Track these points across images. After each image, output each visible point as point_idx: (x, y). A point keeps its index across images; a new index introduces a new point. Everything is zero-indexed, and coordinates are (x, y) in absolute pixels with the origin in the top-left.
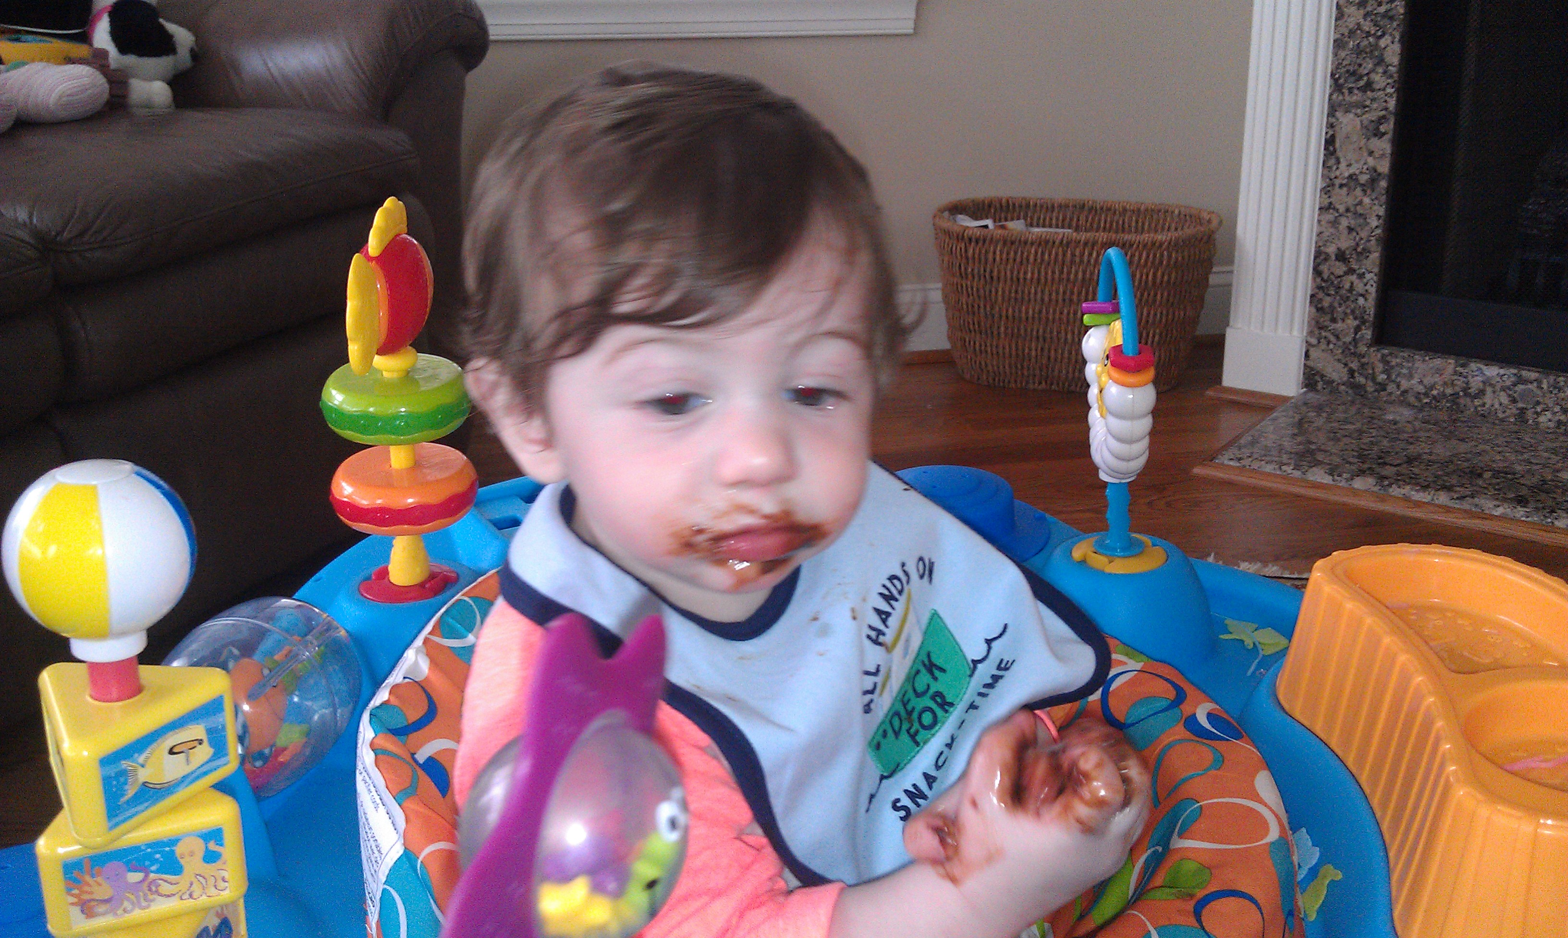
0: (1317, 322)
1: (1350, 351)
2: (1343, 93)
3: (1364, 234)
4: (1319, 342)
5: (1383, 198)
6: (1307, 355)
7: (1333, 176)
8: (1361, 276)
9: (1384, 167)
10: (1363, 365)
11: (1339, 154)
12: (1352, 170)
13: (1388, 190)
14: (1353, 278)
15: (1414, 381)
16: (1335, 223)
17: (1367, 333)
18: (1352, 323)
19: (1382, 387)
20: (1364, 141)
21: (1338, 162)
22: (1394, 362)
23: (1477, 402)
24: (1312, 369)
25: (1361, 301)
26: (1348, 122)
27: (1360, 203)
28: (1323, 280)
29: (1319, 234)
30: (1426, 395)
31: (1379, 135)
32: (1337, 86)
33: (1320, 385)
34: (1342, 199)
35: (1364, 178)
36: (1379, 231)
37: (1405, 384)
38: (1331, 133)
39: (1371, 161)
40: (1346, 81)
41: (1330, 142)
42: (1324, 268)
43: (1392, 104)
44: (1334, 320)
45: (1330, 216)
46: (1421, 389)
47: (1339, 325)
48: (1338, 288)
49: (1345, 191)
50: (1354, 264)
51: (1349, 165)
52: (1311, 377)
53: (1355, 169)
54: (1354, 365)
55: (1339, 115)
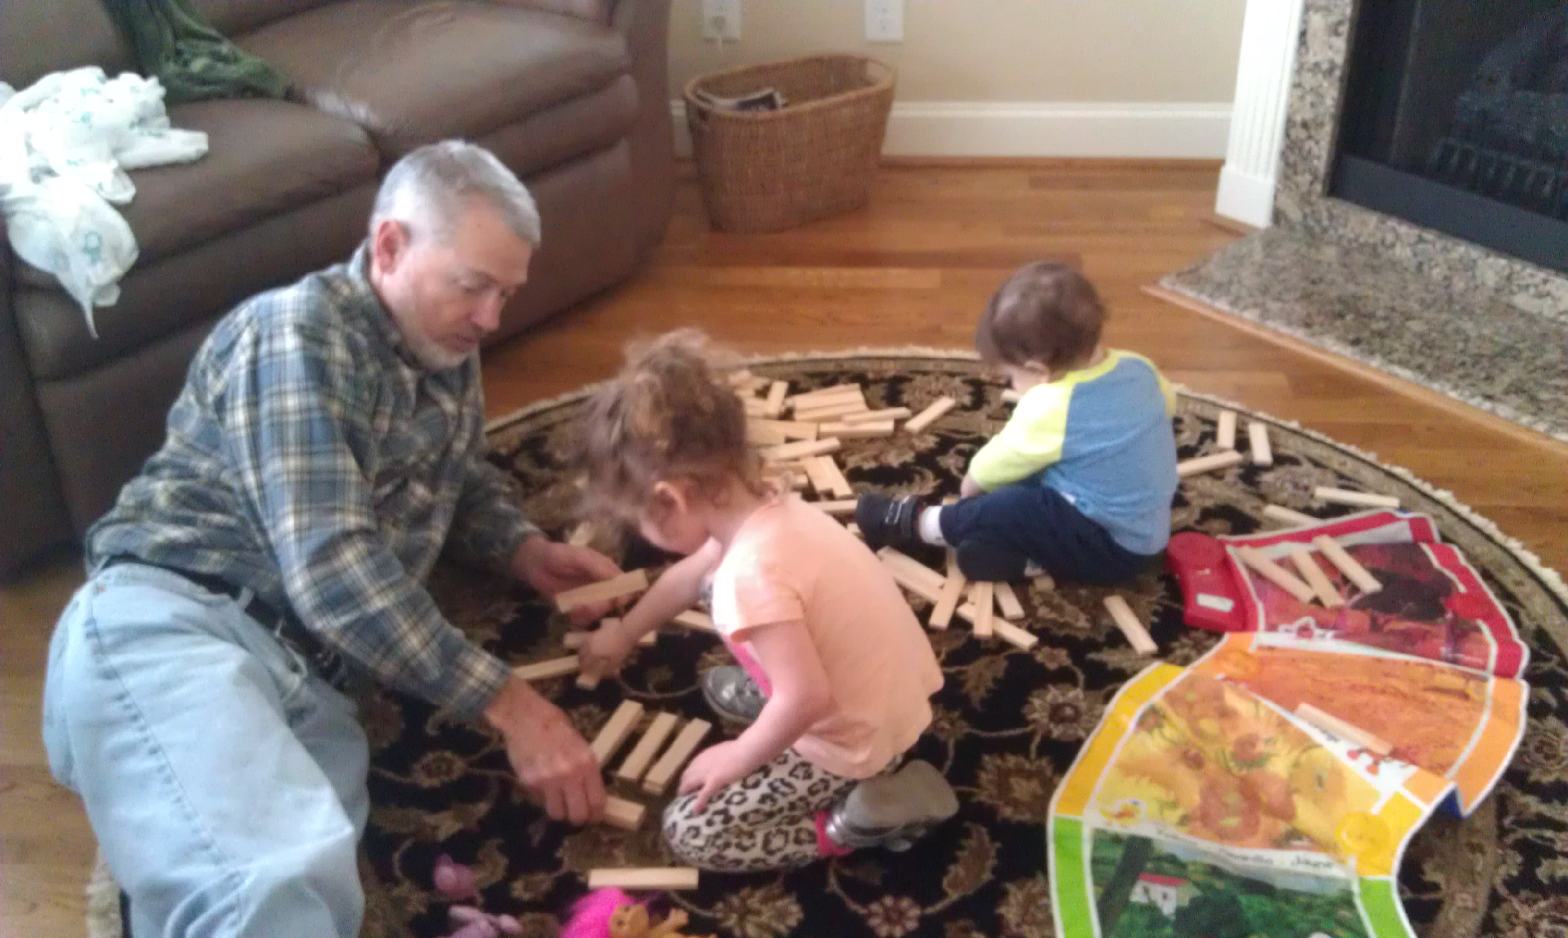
0: (1284, 173)
1: (1305, 199)
3: (1321, 110)
4: (1284, 189)
5: (1337, 84)
6: (1276, 198)
7: (1303, 61)
8: (1317, 143)
9: (1340, 59)
10: (1313, 212)
11: (1309, 44)
12: (1316, 59)
13: (1341, 79)
14: (1311, 143)
15: (1349, 229)
16: (1302, 98)
17: (1318, 187)
18: (1308, 178)
19: (1325, 230)
20: (1325, 38)
21: (1307, 51)
22: (1335, 212)
23: (1390, 252)
24: (1278, 209)
25: (1316, 162)
26: (1318, 21)
27: (1320, 86)
28: (1290, 141)
29: (1290, 106)
30: (1356, 240)
31: (1337, 34)
33: (1283, 222)
34: (1309, 80)
35: (1325, 66)
36: (1332, 110)
37: (1341, 231)
38: (1303, 27)
39: (1330, 54)
41: (1303, 34)
42: (1293, 133)
43: (1348, 11)
44: (1295, 173)
45: (1299, 92)
46: (1352, 236)
47: (1299, 179)
48: (1301, 149)
49: (1310, 75)
50: (1313, 132)
51: (1315, 54)
52: (1278, 216)
53: (1319, 58)
54: (1308, 210)
55: (1311, 13)
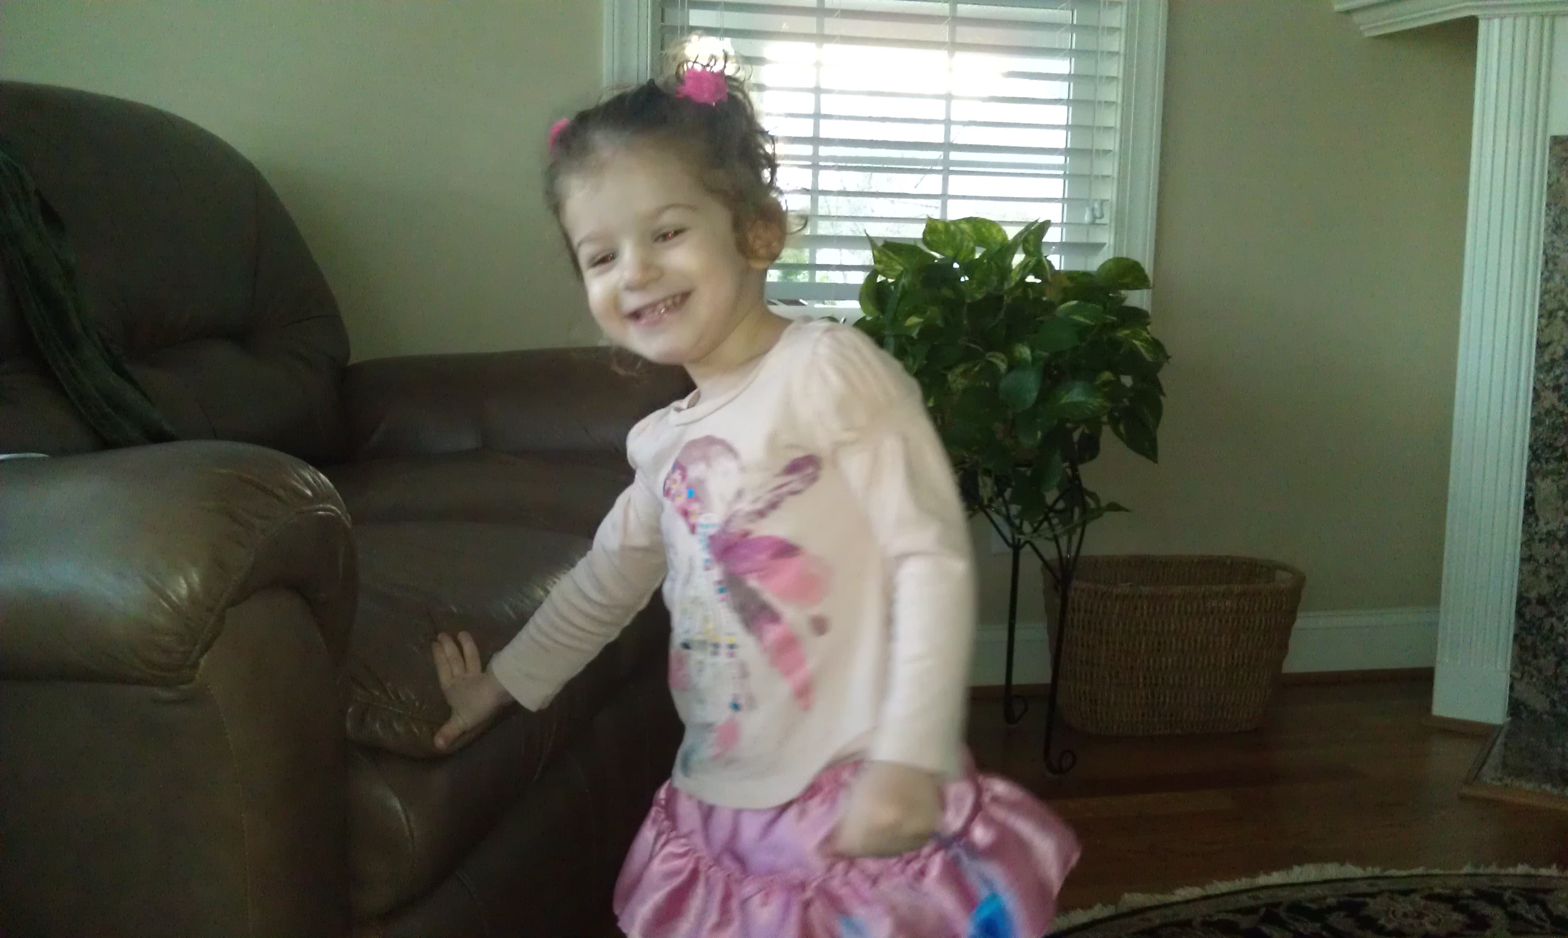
0: (1520, 658)
1: (1550, 684)
2: (1540, 462)
3: (1562, 582)
4: (1522, 676)
6: (1512, 688)
7: (1532, 531)
10: (1564, 696)
11: (1539, 513)
12: (1550, 527)
14: (1554, 620)
16: (1535, 573)
18: (1552, 658)
20: (1560, 503)
21: (1537, 519)
24: (1517, 700)
25: (1561, 640)
26: (1546, 487)
27: (1558, 555)
28: (1525, 621)
29: (1521, 582)
32: (1535, 455)
33: (1524, 716)
34: (1541, 551)
35: (1560, 534)
38: (1530, 495)
40: (1543, 452)
41: (1529, 503)
42: (1528, 611)
44: (1535, 657)
45: (1531, 566)
47: (1542, 661)
48: (1539, 629)
49: (1544, 545)
50: (1555, 609)
51: (1547, 523)
52: (1515, 707)
53: (1553, 526)
54: (1556, 696)
55: (1537, 480)
